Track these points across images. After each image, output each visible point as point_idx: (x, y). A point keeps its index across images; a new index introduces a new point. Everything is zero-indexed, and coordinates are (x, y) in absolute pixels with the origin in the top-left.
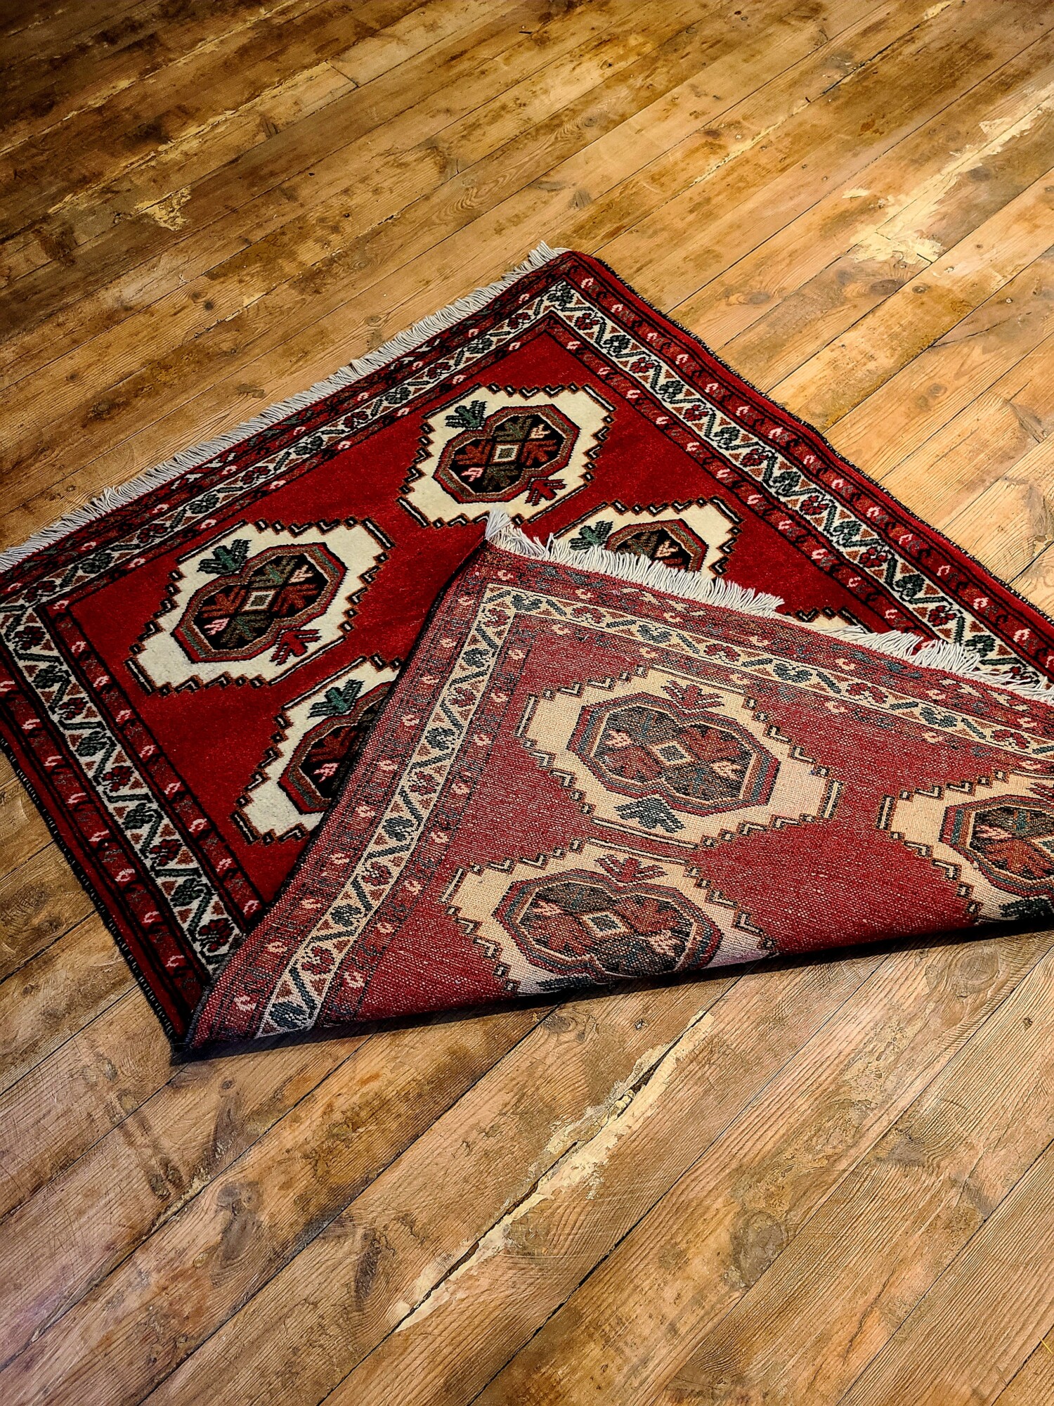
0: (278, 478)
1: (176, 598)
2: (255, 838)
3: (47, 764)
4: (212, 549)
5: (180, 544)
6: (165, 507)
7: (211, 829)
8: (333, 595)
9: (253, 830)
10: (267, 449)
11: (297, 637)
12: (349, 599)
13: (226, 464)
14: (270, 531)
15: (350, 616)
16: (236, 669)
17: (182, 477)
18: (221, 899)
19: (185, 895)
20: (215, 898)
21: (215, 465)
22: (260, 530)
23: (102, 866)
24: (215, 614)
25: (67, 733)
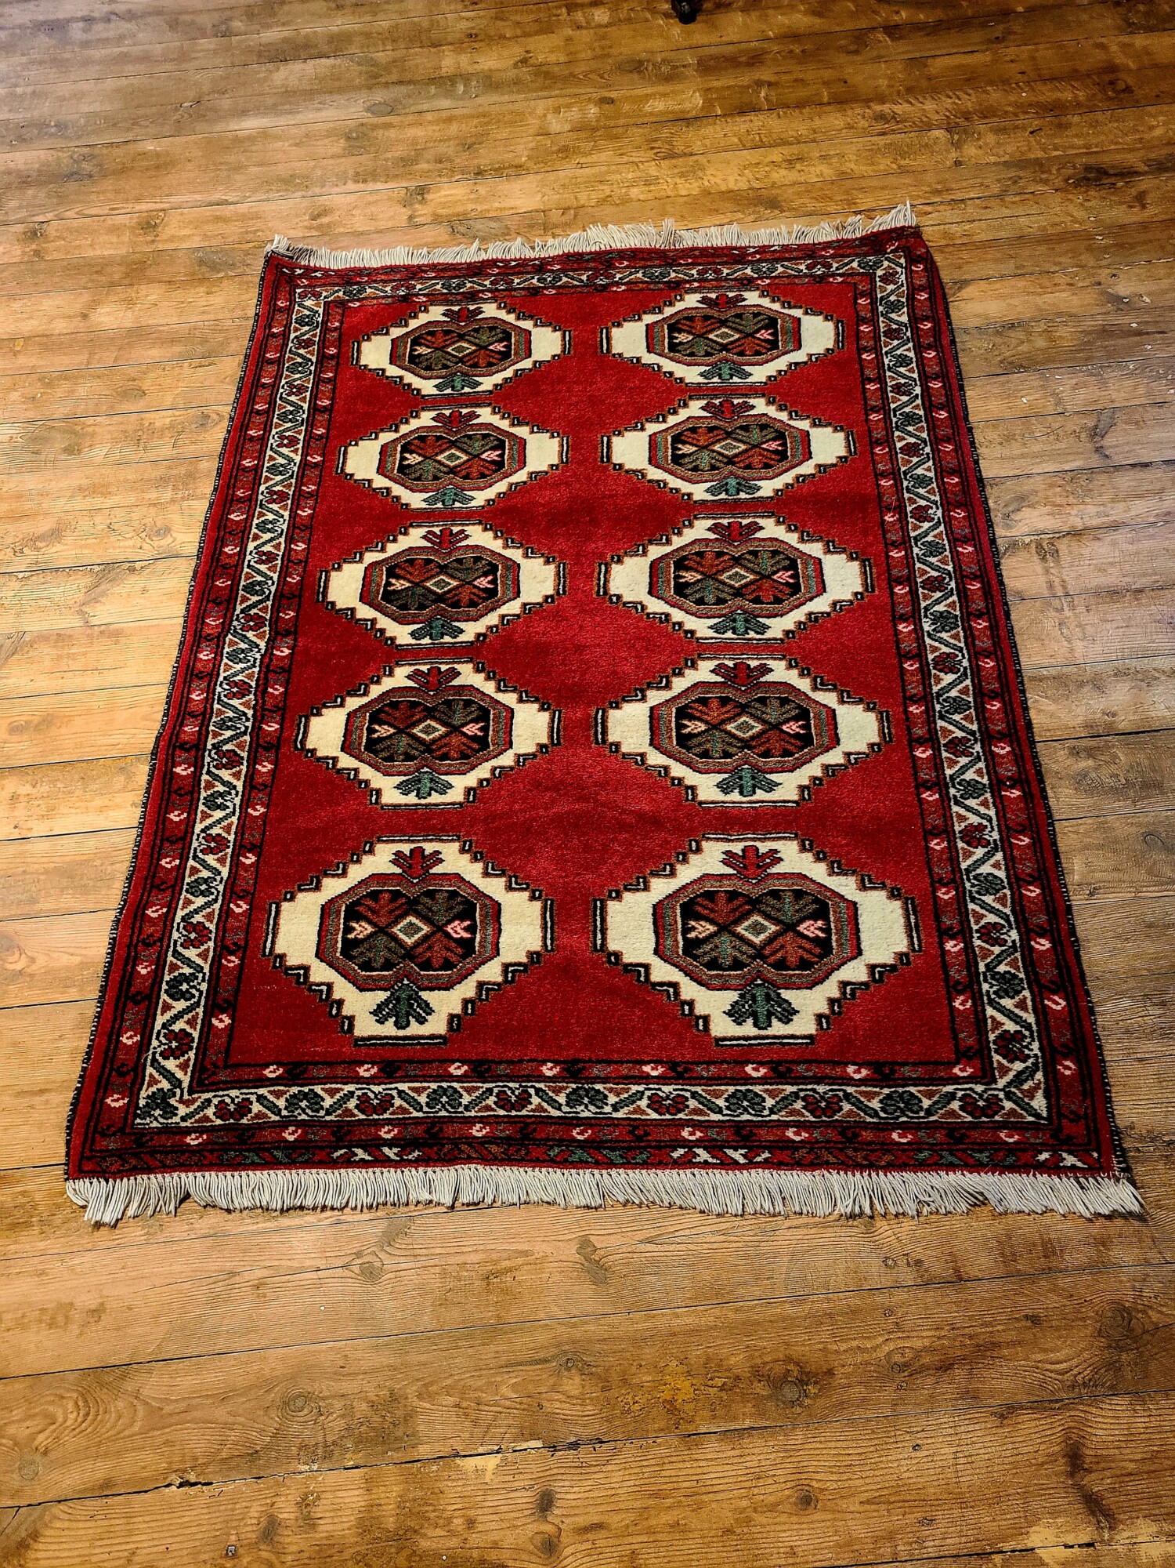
0: (646, 1079)
1: (836, 994)
2: (881, 713)
3: (1038, 891)
4: (770, 1032)
5: (798, 1063)
6: (790, 1133)
7: (915, 742)
8: (684, 888)
9: (881, 721)
10: (632, 1132)
11: (745, 867)
12: (673, 874)
13: (689, 1145)
14: (699, 1010)
15: (684, 855)
16: (818, 872)
17: (750, 1165)
18: (930, 686)
19: (957, 706)
20: (935, 689)
21: (703, 1155)
22: (706, 1019)
23: (1018, 767)
24: (808, 946)
25: (1008, 911)
